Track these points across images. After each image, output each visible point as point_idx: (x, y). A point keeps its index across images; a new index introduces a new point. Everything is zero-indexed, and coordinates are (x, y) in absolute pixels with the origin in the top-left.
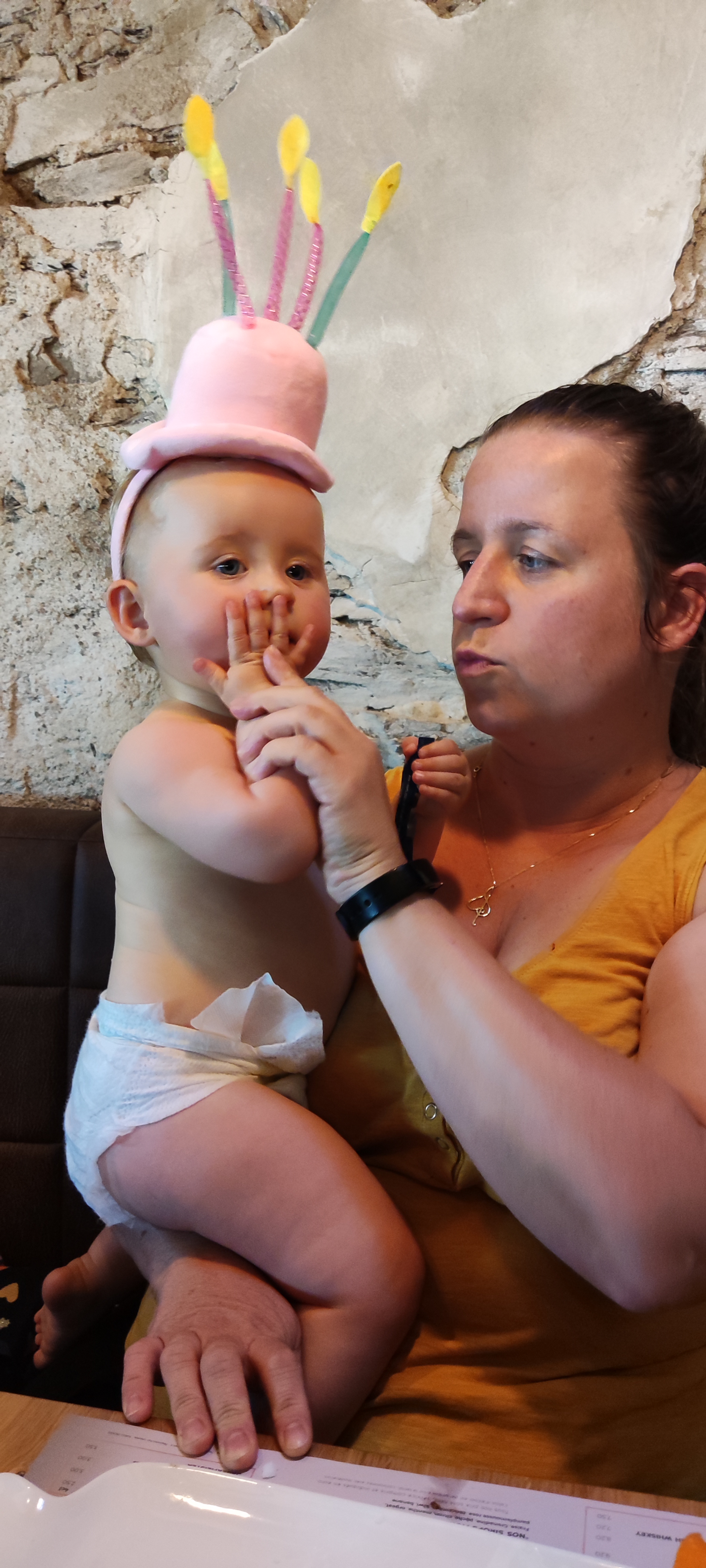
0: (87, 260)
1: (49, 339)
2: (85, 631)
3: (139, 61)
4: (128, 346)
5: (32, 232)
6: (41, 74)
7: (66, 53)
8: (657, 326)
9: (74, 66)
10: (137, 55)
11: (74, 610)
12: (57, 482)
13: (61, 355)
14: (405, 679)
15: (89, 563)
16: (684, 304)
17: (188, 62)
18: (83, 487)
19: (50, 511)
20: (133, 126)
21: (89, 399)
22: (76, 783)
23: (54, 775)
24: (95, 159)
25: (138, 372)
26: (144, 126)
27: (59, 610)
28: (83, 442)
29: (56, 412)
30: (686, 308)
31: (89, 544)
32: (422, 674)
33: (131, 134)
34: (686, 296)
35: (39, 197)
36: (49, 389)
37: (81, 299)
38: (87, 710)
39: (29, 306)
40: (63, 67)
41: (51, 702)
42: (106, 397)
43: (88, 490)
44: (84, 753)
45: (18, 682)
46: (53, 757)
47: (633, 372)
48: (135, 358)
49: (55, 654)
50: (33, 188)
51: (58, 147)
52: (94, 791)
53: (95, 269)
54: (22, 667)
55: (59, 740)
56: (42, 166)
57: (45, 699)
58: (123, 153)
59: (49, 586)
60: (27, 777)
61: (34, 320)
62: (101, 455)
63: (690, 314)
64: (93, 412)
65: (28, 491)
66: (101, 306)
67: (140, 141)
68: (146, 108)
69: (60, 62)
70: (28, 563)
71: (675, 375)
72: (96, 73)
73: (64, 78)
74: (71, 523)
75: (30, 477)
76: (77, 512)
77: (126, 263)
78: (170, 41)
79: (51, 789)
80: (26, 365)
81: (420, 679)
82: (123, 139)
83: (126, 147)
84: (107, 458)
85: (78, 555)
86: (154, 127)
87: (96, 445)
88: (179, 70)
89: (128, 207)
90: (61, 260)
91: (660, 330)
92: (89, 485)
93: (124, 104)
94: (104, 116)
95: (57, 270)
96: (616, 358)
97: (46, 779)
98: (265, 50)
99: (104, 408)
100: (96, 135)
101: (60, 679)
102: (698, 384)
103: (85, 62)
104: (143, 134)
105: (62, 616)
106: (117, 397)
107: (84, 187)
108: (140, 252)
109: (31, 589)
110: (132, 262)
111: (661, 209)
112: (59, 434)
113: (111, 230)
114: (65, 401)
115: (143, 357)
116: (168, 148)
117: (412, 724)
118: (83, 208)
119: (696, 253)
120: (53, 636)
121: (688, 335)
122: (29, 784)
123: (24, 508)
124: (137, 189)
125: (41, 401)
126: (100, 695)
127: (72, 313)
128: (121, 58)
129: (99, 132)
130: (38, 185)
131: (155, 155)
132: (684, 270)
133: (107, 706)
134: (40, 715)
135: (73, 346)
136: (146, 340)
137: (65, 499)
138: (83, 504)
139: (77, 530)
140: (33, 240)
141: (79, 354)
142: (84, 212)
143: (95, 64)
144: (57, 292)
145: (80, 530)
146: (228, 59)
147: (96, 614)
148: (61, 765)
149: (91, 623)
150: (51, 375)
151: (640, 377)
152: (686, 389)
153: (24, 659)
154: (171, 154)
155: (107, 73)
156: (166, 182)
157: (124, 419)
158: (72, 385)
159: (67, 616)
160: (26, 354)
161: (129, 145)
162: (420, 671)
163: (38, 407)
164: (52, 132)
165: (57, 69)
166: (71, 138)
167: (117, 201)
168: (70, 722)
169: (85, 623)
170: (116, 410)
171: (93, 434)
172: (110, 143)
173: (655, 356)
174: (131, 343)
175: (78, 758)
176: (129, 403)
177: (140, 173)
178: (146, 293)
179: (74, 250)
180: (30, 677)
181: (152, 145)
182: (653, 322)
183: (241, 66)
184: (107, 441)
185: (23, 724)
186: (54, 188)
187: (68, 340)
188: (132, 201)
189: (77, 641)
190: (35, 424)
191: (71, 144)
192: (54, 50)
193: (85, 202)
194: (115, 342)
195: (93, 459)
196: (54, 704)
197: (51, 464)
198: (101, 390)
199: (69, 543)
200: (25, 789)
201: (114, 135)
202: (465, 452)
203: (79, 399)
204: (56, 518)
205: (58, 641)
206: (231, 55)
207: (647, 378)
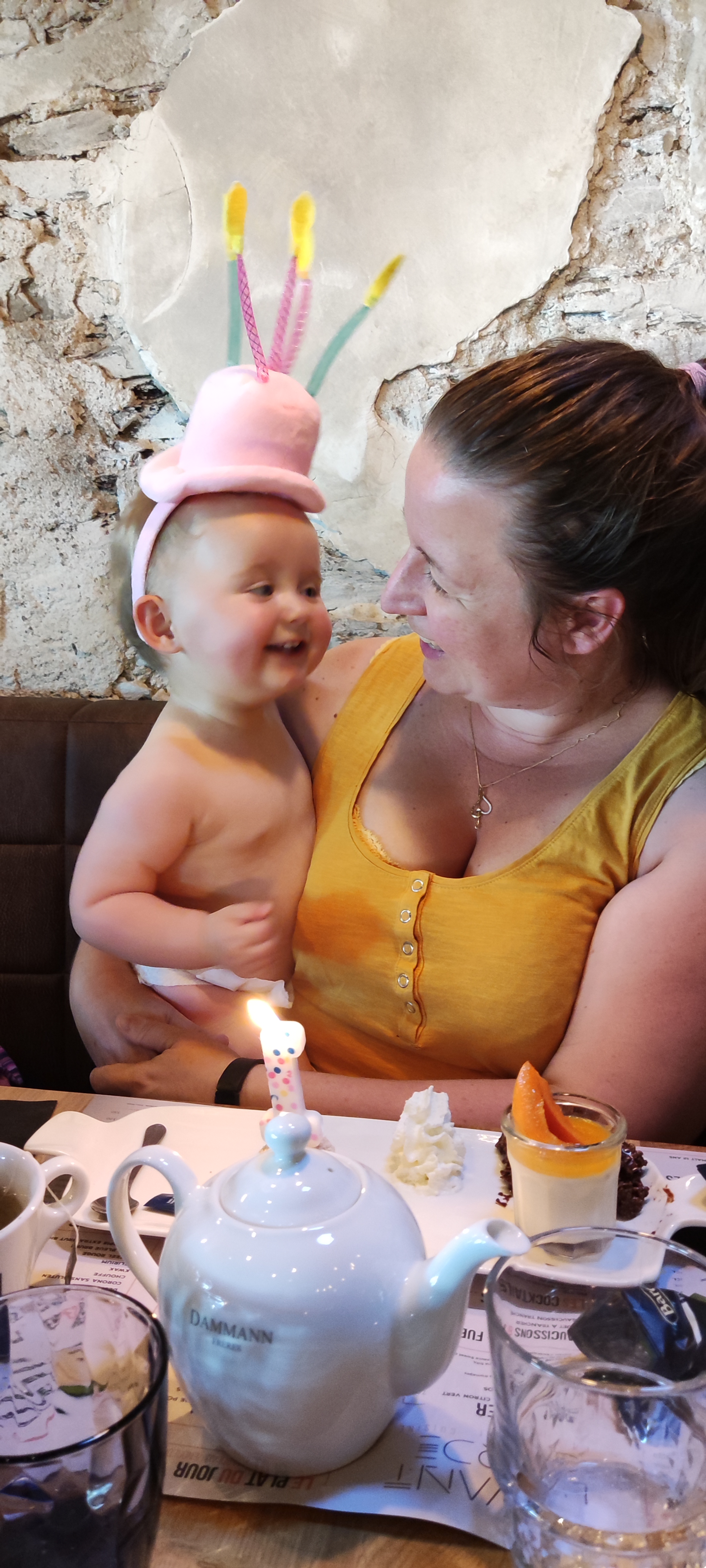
0: (58, 208)
1: (26, 279)
2: (65, 544)
3: (101, 27)
4: (96, 286)
5: (9, 184)
6: (14, 37)
7: (35, 17)
8: (557, 274)
9: (43, 30)
10: (99, 21)
11: (55, 525)
12: (36, 410)
13: (36, 294)
14: (346, 584)
15: (67, 482)
16: (580, 254)
17: (146, 29)
18: (60, 414)
19: (30, 436)
20: (97, 87)
21: (62, 334)
22: (60, 679)
23: (40, 671)
24: (63, 117)
25: (106, 309)
26: (107, 88)
27: (41, 525)
28: (59, 373)
29: (33, 346)
30: (582, 258)
31: (66, 466)
32: (361, 580)
33: (96, 94)
34: (581, 248)
35: (13, 150)
36: (26, 326)
37: (54, 244)
38: (69, 614)
39: (7, 250)
40: (33, 31)
41: (36, 607)
42: (77, 332)
43: (64, 417)
44: (66, 652)
45: (6, 590)
46: (39, 656)
47: (538, 313)
48: (103, 297)
49: (38, 565)
50: (9, 143)
51: (30, 106)
52: (76, 686)
53: (66, 218)
54: (9, 576)
55: (44, 641)
56: (15, 121)
57: (31, 605)
58: (89, 112)
59: (31, 503)
60: (16, 673)
61: (12, 263)
62: (74, 385)
63: (585, 263)
64: (66, 346)
65: (10, 418)
66: (72, 250)
67: (103, 100)
68: (108, 70)
69: (30, 26)
70: (12, 483)
71: (574, 317)
72: (62, 37)
73: (34, 41)
74: (50, 447)
75: (11, 405)
76: (54, 436)
77: (93, 211)
78: (129, 9)
79: (39, 684)
80: (5, 304)
81: (359, 584)
82: (88, 98)
83: (91, 106)
84: (80, 388)
85: (56, 475)
86: (116, 88)
87: (70, 375)
88: (138, 36)
89: (94, 160)
90: (35, 208)
91: (560, 276)
92: (65, 412)
93: (89, 66)
94: (71, 77)
95: (31, 217)
96: (522, 302)
97: (34, 675)
98: (215, 20)
99: (77, 342)
100: (65, 94)
101: (44, 586)
102: (593, 325)
103: (52, 27)
104: (106, 94)
105: (44, 530)
106: (87, 333)
107: (54, 142)
108: (106, 202)
109: (15, 506)
110: (98, 210)
111: (560, 170)
112: (36, 366)
113: (79, 182)
114: (41, 336)
115: (110, 296)
116: (129, 107)
117: (353, 623)
118: (53, 162)
119: (591, 208)
120: (36, 548)
121: (584, 282)
122: (19, 680)
123: (7, 433)
124: (102, 144)
125: (20, 336)
126: (79, 601)
127: (46, 256)
128: (85, 23)
129: (67, 92)
130: (13, 140)
131: (117, 113)
132: (581, 225)
133: (86, 610)
134: (26, 619)
135: (47, 286)
136: (112, 281)
137: (43, 425)
138: (60, 430)
139: (55, 453)
140: (9, 190)
141: (53, 293)
142: (55, 165)
143: (62, 28)
144: (32, 237)
145: (58, 453)
146: (182, 27)
147: (73, 528)
148: (46, 663)
149: (70, 536)
150: (28, 312)
151: (544, 318)
152: (582, 329)
153: (11, 568)
154: (133, 112)
155: (73, 37)
156: (128, 139)
157: (94, 352)
158: (47, 322)
159: (47, 530)
160: (6, 293)
161: (95, 105)
162: (359, 577)
163: (17, 341)
164: (24, 91)
165: (27, 33)
166: (42, 97)
167: (84, 155)
168: (53, 624)
169: (65, 537)
170: (87, 344)
171: (67, 367)
172: (77, 102)
173: (556, 299)
174: (99, 283)
175: (61, 656)
176: (98, 338)
177: (104, 129)
178: (112, 238)
179: (46, 200)
180: (17, 585)
181: (115, 104)
182: (554, 270)
183: (193, 35)
184: (79, 372)
185: (11, 627)
186: (27, 143)
187: (42, 281)
188: (98, 155)
189: (57, 552)
190: (15, 357)
191: (42, 102)
192: (24, 15)
193: (55, 156)
194: (85, 282)
195: (67, 389)
196: (39, 608)
197: (30, 393)
198: (73, 326)
199: (48, 464)
200: (15, 684)
201: (81, 95)
202: (395, 383)
203: (54, 334)
204: (36, 442)
205: (41, 552)
206: (184, 23)
207: (550, 319)
